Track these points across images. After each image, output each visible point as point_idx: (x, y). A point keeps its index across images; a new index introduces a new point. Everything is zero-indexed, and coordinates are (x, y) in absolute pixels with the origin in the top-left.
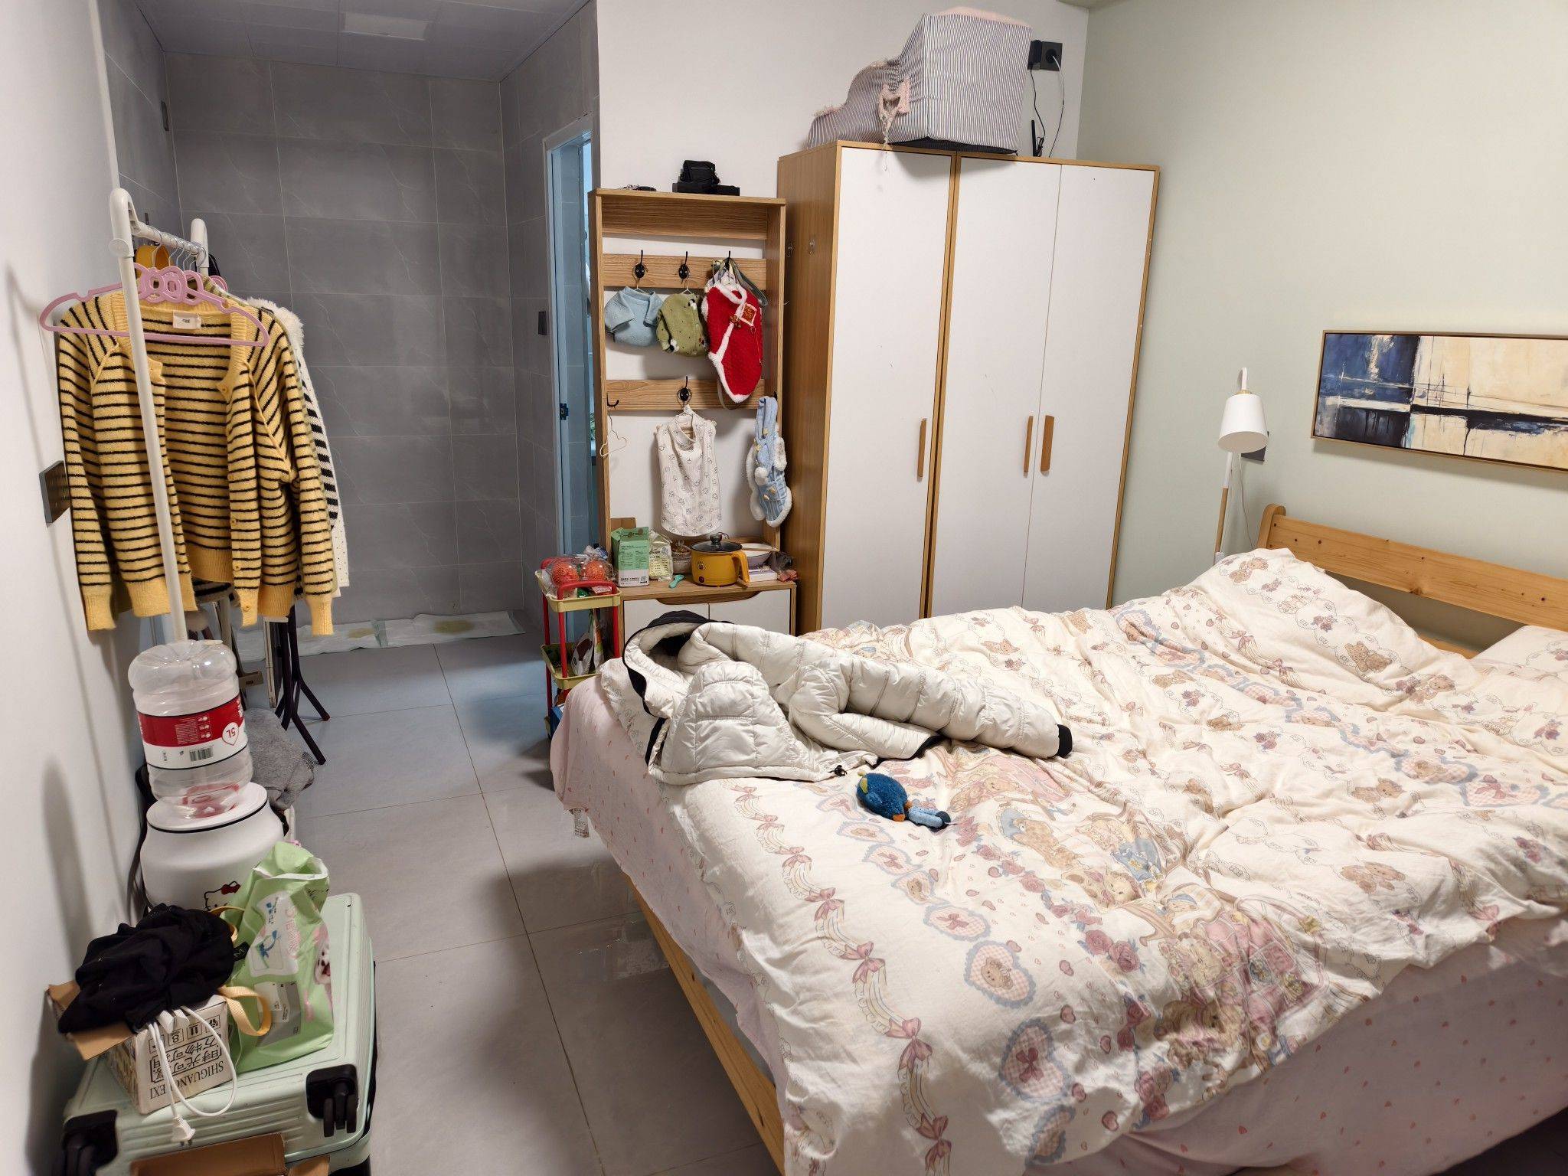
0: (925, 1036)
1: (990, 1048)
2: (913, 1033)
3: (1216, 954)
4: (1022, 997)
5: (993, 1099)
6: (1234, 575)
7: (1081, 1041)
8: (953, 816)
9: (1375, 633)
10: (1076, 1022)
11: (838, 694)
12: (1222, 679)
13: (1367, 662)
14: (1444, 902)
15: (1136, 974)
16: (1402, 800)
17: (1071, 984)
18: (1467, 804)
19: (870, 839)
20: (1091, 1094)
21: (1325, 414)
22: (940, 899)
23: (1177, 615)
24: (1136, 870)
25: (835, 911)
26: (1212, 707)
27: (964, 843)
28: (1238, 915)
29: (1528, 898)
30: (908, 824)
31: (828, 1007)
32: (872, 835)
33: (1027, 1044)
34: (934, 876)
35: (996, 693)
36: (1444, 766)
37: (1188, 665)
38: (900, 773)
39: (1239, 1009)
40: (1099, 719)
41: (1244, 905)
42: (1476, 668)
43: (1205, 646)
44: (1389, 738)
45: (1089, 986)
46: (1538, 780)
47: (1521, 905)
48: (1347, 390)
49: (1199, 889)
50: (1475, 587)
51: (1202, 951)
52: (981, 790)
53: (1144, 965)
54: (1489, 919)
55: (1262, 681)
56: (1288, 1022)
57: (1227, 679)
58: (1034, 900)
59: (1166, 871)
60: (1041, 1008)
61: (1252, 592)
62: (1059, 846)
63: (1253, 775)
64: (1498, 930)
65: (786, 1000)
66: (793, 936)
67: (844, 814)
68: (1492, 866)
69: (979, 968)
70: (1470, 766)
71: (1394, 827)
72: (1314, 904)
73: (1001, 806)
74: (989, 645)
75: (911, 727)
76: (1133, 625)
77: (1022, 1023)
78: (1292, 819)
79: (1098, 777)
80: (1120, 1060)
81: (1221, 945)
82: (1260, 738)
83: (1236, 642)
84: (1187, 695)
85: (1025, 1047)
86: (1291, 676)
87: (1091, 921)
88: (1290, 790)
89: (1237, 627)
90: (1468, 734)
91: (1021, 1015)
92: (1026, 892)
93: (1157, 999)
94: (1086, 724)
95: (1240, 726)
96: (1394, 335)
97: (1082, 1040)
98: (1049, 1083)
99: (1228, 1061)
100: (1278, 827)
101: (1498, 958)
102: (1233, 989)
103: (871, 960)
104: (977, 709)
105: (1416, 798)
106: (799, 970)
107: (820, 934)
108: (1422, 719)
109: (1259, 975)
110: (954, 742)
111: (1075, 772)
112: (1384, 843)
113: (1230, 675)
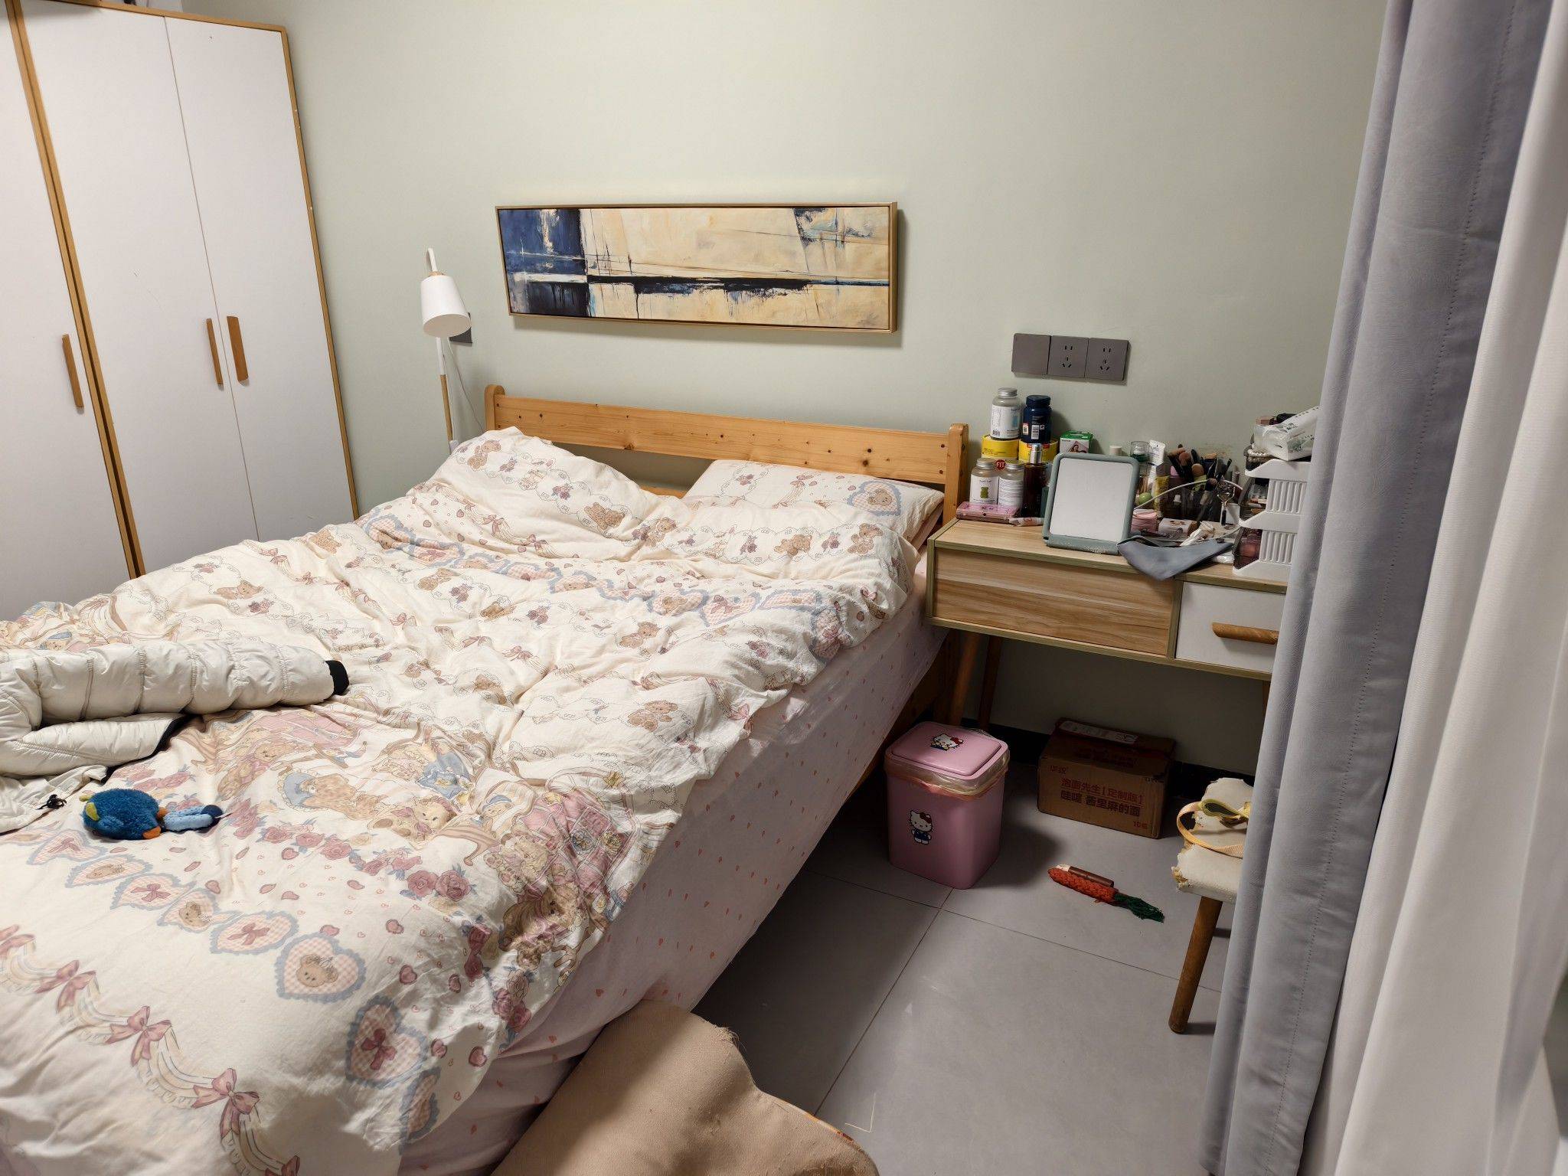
0: (244, 1083)
1: (329, 1056)
2: (229, 1088)
3: (539, 843)
4: (353, 982)
5: (345, 1107)
6: (471, 461)
7: (428, 995)
8: (224, 806)
9: (605, 492)
10: (418, 978)
11: (24, 708)
12: (485, 567)
13: (605, 520)
14: (709, 716)
15: (470, 899)
16: (660, 636)
17: (403, 941)
18: (708, 625)
19: (115, 876)
20: (452, 1044)
21: (516, 291)
22: (227, 913)
23: (427, 513)
24: (447, 787)
25: (85, 990)
26: (482, 597)
27: (243, 834)
28: (551, 796)
29: (766, 689)
30: (168, 837)
31: (104, 1113)
32: (118, 870)
33: (370, 1028)
34: (214, 889)
35: (244, 647)
36: (684, 597)
37: (450, 561)
38: (143, 777)
39: (571, 885)
40: (371, 641)
41: (554, 784)
42: (688, 505)
43: (461, 538)
44: (638, 584)
45: (424, 934)
46: (750, 589)
47: (762, 697)
48: (531, 266)
49: (509, 785)
50: (672, 435)
51: (526, 845)
52: (252, 764)
53: (474, 885)
54: (744, 717)
55: (522, 560)
56: (615, 876)
57: (489, 565)
58: (343, 868)
59: (475, 778)
60: (376, 984)
61: (492, 476)
62: (357, 794)
63: (534, 652)
64: (751, 724)
65: (38, 1131)
66: (28, 1046)
67: (71, 859)
68: (736, 672)
69: (294, 973)
70: (702, 591)
71: (660, 664)
72: (613, 759)
73: (281, 774)
74: (226, 593)
75: (143, 718)
76: (385, 532)
77: (359, 1011)
78: (576, 684)
79: (383, 705)
80: (473, 992)
81: (543, 832)
82: (532, 615)
83: (489, 527)
84: (455, 591)
85: (369, 1033)
86: (546, 548)
87: (409, 865)
88: (569, 657)
89: (489, 512)
90: (693, 563)
91: (357, 1001)
92: (332, 863)
93: (493, 914)
94: (358, 651)
95: (512, 609)
96: (557, 208)
97: (429, 992)
98: (405, 1056)
99: (572, 940)
100: (566, 696)
101: (757, 746)
102: (562, 869)
103: (151, 1029)
104: (224, 671)
105: (670, 631)
106: (52, 1085)
107: (68, 1027)
108: (658, 560)
109: (581, 845)
110: (206, 718)
111: (358, 707)
112: (655, 681)
113: (491, 561)
